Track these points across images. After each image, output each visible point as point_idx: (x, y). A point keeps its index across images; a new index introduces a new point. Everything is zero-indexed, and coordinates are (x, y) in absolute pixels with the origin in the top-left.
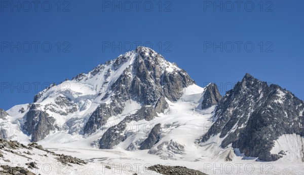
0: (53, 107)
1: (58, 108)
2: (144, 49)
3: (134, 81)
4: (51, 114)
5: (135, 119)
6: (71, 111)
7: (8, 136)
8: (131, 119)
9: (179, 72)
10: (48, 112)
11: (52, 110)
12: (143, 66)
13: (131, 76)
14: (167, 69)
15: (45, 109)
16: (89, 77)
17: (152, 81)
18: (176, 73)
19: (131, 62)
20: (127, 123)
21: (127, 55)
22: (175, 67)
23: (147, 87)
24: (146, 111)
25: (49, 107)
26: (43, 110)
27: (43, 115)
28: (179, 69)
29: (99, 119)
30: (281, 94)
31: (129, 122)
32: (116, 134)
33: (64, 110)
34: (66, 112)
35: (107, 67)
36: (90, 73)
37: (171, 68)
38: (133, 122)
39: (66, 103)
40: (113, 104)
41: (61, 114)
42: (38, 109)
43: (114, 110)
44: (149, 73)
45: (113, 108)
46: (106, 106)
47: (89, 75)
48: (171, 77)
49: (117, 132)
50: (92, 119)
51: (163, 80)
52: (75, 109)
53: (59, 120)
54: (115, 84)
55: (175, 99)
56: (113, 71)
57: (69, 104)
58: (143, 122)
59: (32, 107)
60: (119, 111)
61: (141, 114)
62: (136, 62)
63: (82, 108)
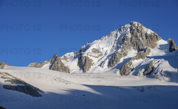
0: (91, 54)
1: (94, 54)
2: (134, 22)
3: (131, 38)
4: (90, 57)
5: (136, 59)
6: (100, 56)
7: (71, 70)
8: (134, 59)
9: (154, 34)
10: (89, 56)
11: (91, 56)
12: (135, 31)
13: (129, 36)
14: (147, 32)
15: (87, 55)
16: (107, 38)
17: (141, 39)
18: (153, 34)
19: (129, 30)
20: (132, 61)
21: (126, 26)
22: (151, 31)
23: (139, 41)
24: (141, 55)
25: (89, 54)
26: (87, 56)
27: (86, 59)
28: (153, 32)
29: (116, 59)
31: (133, 60)
32: (128, 67)
33: (96, 55)
34: (97, 56)
35: (115, 32)
36: (107, 36)
37: (149, 32)
38: (136, 60)
39: (97, 52)
40: (122, 51)
41: (96, 57)
42: (84, 55)
43: (123, 54)
44: (139, 35)
45: (122, 53)
46: (119, 53)
47: (107, 37)
48: (150, 36)
49: (129, 66)
50: (112, 59)
51: (146, 38)
52: (102, 54)
53: (95, 60)
54: (121, 41)
55: (153, 47)
56: (119, 35)
57: (98, 52)
58: (141, 60)
59: (81, 54)
60: (125, 55)
61: (139, 56)
62: (131, 29)
63: (106, 54)
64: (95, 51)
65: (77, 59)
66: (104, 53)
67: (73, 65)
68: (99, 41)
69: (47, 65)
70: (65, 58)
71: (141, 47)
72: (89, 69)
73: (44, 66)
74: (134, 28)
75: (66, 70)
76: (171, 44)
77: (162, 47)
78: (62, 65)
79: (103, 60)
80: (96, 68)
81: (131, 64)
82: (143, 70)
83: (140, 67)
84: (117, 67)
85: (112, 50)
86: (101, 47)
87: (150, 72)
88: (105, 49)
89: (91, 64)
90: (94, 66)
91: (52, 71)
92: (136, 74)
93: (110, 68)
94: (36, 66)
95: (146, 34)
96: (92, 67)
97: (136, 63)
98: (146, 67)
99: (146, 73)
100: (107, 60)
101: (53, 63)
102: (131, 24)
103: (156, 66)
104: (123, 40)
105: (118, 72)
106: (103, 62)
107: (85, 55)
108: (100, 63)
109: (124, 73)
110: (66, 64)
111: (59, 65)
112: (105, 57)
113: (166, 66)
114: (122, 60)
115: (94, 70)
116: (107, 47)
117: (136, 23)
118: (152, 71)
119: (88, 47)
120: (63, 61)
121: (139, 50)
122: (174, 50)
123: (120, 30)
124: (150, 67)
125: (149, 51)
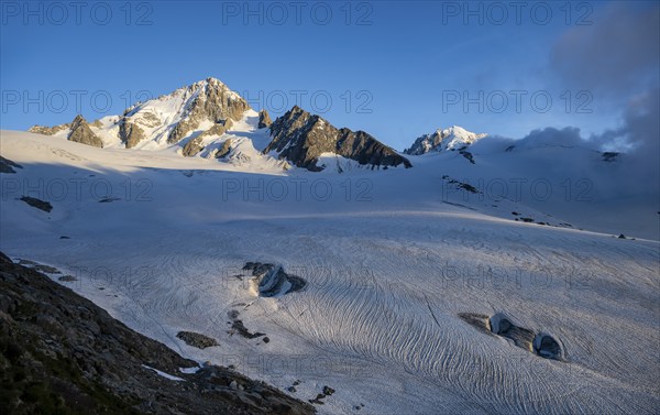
0: (142, 121)
1: (146, 122)
2: (213, 79)
3: (206, 103)
4: (140, 126)
6: (156, 124)
7: (106, 143)
8: (206, 134)
9: (240, 99)
10: (137, 124)
11: (141, 123)
12: (213, 93)
13: (204, 98)
14: (231, 96)
15: (135, 122)
16: (169, 98)
17: (220, 105)
18: (238, 100)
19: (204, 90)
21: (200, 83)
22: (236, 95)
23: (217, 109)
24: (218, 129)
25: (138, 120)
27: (133, 127)
29: (180, 132)
30: (322, 123)
31: (204, 135)
32: (195, 145)
33: (151, 123)
34: (152, 125)
35: (183, 91)
37: (234, 96)
38: (208, 136)
39: (152, 118)
40: (190, 121)
41: (149, 127)
42: (130, 122)
43: (192, 125)
44: (218, 99)
46: (186, 123)
47: (170, 96)
48: (235, 103)
49: (196, 143)
50: (175, 132)
51: (229, 105)
52: (160, 123)
53: (147, 131)
54: (192, 106)
55: (237, 120)
56: (188, 96)
57: (154, 119)
58: (216, 136)
59: (124, 120)
60: (195, 126)
61: (214, 131)
62: (207, 89)
63: (166, 123)
64: (149, 116)
65: (118, 127)
66: (162, 121)
67: (111, 136)
68: (158, 101)
69: (64, 132)
70: (98, 124)
71: (219, 118)
72: (136, 143)
73: (58, 134)
74: (212, 88)
75: (97, 142)
76: (262, 117)
77: (250, 121)
78: (90, 134)
79: (160, 131)
80: (148, 143)
81: (200, 141)
82: (216, 150)
83: (212, 146)
84: (180, 145)
85: (175, 118)
86: (159, 111)
87: (224, 153)
88: (165, 115)
89: (140, 136)
90: (145, 140)
91: (71, 142)
92: (204, 156)
93: (170, 145)
94: (42, 133)
95: (229, 100)
96: (141, 141)
97: (208, 140)
98: (221, 146)
99: (219, 154)
100: (167, 133)
101: (74, 130)
102: (208, 81)
103: (233, 146)
104: (194, 104)
105: (180, 152)
106: (160, 135)
107: (131, 120)
108: (155, 135)
109: (188, 152)
110: (97, 132)
111: (85, 134)
112: (165, 127)
113: (247, 147)
114: (189, 134)
115: (144, 145)
116: (168, 111)
117: (215, 81)
118: (228, 152)
119: (137, 110)
120: (93, 128)
121: (217, 122)
122: (265, 126)
123: (191, 88)
124: (226, 147)
125: (231, 124)
